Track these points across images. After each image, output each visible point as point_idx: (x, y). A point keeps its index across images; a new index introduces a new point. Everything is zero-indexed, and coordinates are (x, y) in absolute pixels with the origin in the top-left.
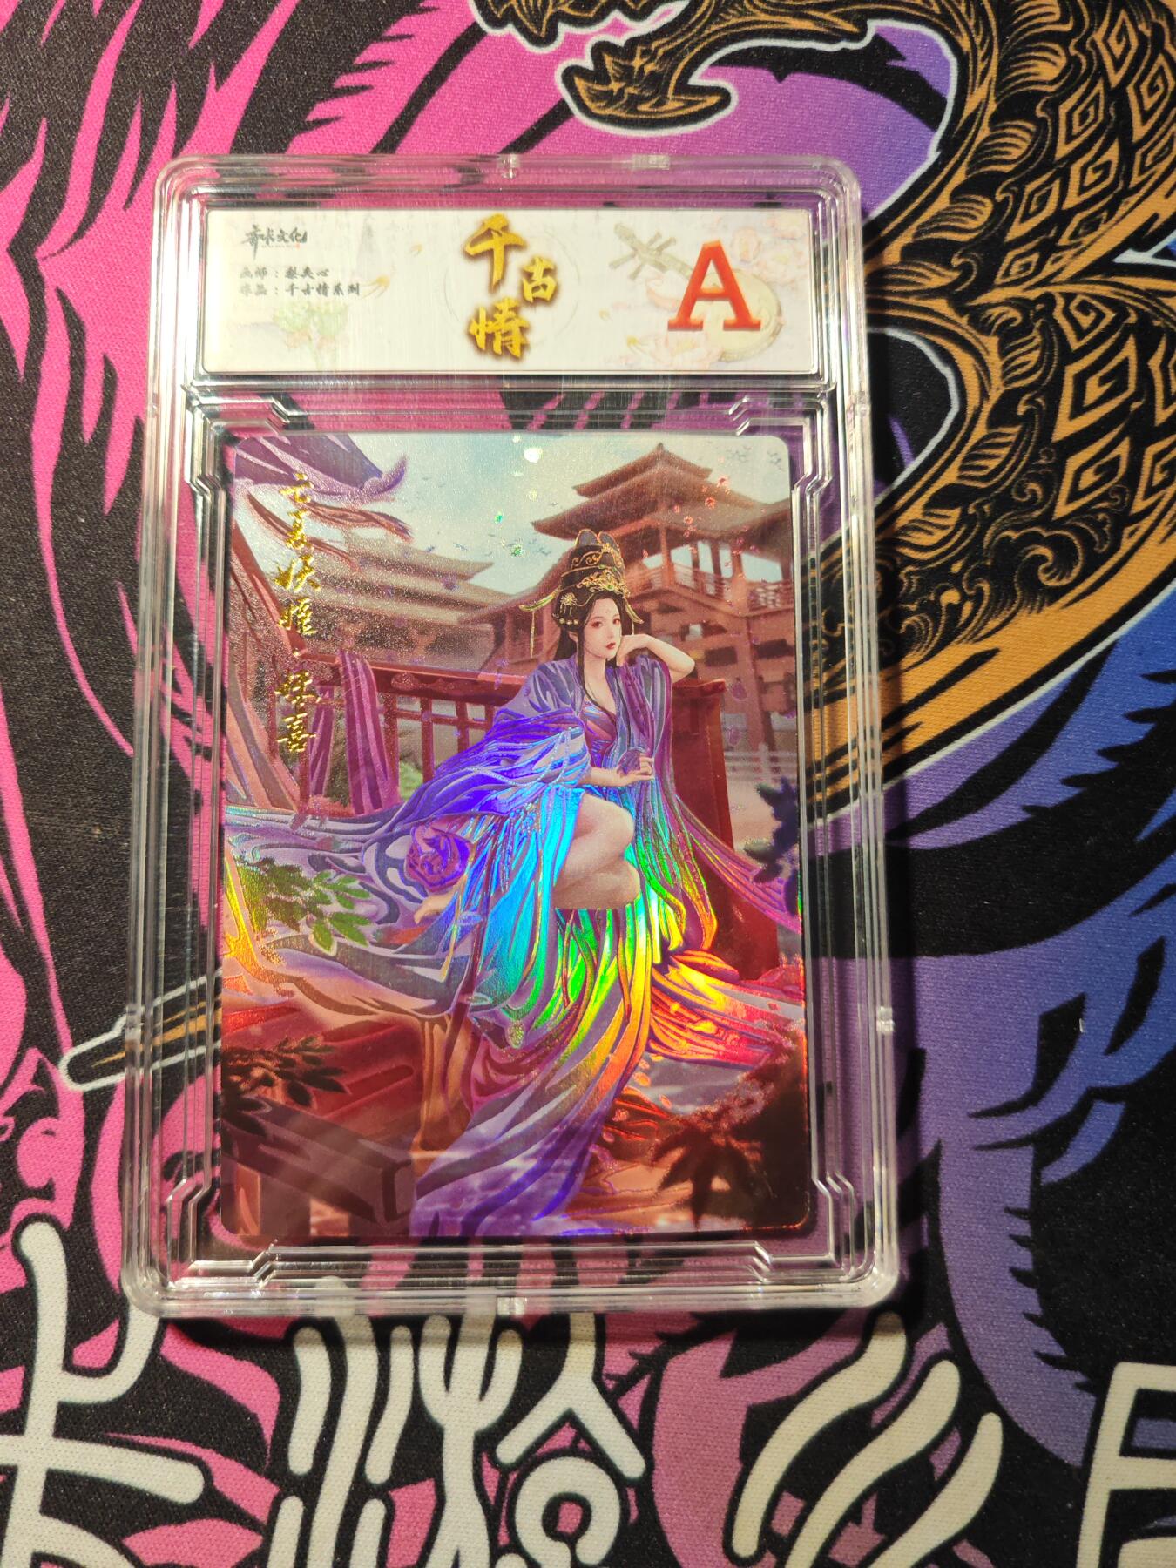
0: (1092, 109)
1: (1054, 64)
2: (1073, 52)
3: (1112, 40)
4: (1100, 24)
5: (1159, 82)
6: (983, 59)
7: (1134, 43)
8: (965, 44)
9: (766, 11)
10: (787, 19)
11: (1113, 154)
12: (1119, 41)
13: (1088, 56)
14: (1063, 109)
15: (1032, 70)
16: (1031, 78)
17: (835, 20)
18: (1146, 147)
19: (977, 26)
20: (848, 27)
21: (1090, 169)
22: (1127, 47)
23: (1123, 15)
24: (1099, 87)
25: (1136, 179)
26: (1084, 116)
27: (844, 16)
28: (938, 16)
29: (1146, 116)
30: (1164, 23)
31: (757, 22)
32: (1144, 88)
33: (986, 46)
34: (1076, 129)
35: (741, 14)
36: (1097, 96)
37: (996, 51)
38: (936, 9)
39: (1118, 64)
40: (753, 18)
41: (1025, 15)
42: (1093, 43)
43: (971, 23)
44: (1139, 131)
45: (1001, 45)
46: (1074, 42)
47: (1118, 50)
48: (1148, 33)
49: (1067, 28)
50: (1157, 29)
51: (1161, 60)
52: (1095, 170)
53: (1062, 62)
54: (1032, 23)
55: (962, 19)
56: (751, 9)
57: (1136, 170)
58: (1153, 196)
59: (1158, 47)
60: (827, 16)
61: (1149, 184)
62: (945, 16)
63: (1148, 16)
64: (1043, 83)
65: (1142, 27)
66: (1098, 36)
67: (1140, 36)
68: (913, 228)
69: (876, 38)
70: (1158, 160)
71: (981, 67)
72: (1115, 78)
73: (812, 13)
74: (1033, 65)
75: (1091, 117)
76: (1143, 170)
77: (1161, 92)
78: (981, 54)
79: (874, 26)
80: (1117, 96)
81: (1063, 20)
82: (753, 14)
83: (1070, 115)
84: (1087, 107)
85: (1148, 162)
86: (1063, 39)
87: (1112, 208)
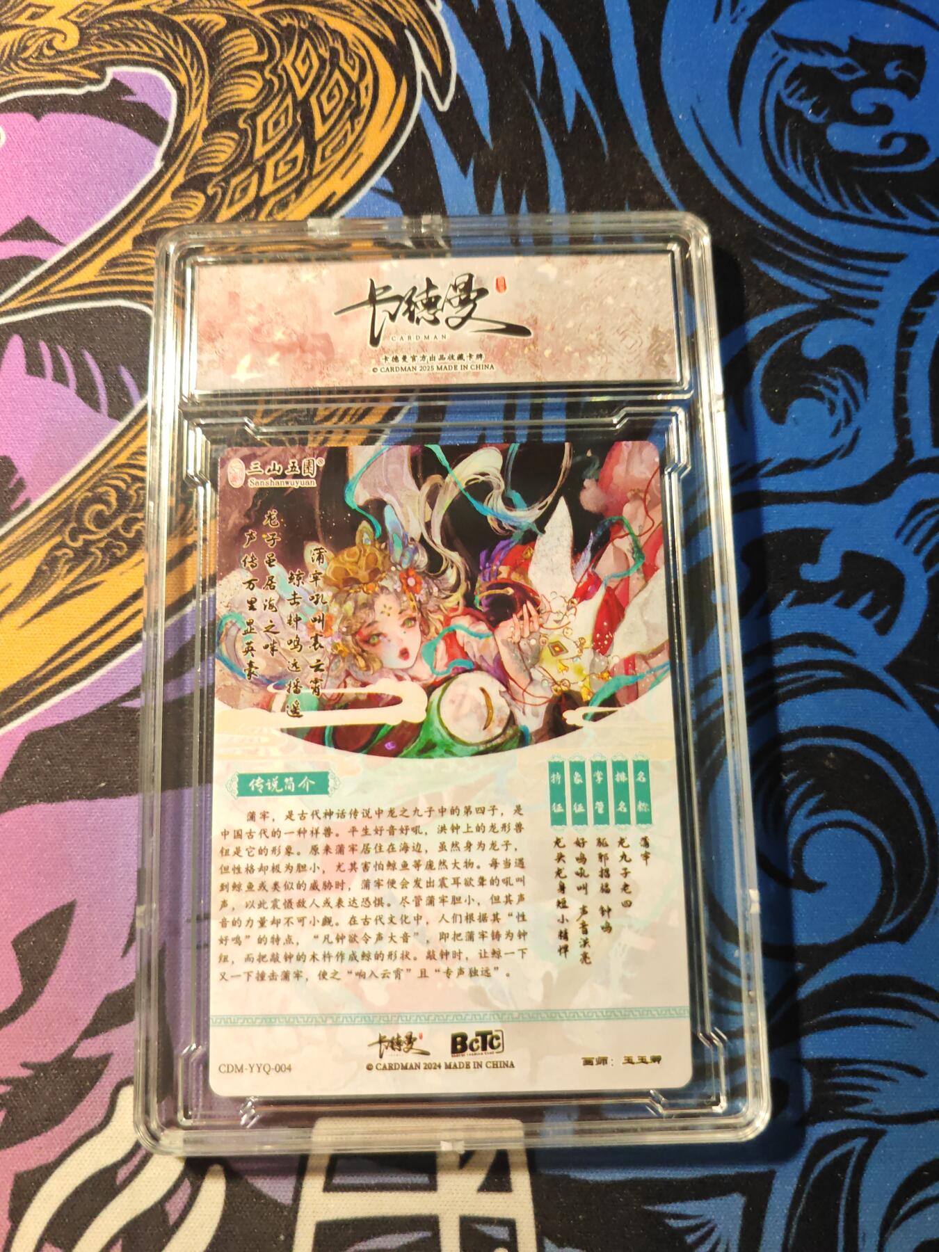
0: (283, 118)
1: (253, 86)
2: (268, 75)
3: (298, 63)
4: (289, 50)
5: (336, 92)
6: (197, 88)
7: (316, 63)
8: (183, 78)
9: (26, 69)
10: (43, 74)
11: (300, 149)
12: (304, 62)
13: (280, 77)
14: (260, 121)
15: (235, 93)
16: (236, 99)
17: (80, 70)
18: (326, 142)
19: (192, 65)
20: (92, 75)
21: (281, 164)
22: (311, 67)
23: (307, 43)
24: (289, 100)
25: (318, 167)
26: (276, 124)
27: (88, 67)
28: (161, 59)
29: (325, 119)
30: (339, 46)
31: (20, 79)
32: (324, 98)
33: (199, 78)
34: (271, 133)
35: (10, 74)
36: (287, 107)
37: (207, 80)
38: (160, 54)
39: (302, 82)
40: (17, 76)
41: (229, 52)
42: (284, 69)
43: (187, 62)
44: (320, 130)
45: (211, 75)
46: (268, 68)
47: (303, 71)
48: (327, 55)
49: (264, 58)
50: (334, 52)
51: (337, 74)
52: (286, 164)
53: (259, 84)
54: (233, 58)
55: (181, 61)
56: (16, 69)
57: (318, 159)
58: (332, 178)
59: (335, 64)
60: (75, 68)
61: (329, 170)
62: (168, 59)
63: (326, 42)
64: (244, 102)
65: (322, 51)
66: (287, 62)
67: (320, 57)
68: (142, 221)
69: (114, 81)
70: (334, 151)
71: (195, 95)
72: (301, 92)
73: (65, 67)
74: (237, 89)
75: (283, 123)
76: (323, 159)
77: (337, 99)
78: (195, 85)
79: (111, 72)
80: (303, 106)
81: (261, 51)
82: (17, 73)
83: (265, 124)
84: (280, 116)
85: (328, 153)
86: (259, 67)
87: (299, 191)
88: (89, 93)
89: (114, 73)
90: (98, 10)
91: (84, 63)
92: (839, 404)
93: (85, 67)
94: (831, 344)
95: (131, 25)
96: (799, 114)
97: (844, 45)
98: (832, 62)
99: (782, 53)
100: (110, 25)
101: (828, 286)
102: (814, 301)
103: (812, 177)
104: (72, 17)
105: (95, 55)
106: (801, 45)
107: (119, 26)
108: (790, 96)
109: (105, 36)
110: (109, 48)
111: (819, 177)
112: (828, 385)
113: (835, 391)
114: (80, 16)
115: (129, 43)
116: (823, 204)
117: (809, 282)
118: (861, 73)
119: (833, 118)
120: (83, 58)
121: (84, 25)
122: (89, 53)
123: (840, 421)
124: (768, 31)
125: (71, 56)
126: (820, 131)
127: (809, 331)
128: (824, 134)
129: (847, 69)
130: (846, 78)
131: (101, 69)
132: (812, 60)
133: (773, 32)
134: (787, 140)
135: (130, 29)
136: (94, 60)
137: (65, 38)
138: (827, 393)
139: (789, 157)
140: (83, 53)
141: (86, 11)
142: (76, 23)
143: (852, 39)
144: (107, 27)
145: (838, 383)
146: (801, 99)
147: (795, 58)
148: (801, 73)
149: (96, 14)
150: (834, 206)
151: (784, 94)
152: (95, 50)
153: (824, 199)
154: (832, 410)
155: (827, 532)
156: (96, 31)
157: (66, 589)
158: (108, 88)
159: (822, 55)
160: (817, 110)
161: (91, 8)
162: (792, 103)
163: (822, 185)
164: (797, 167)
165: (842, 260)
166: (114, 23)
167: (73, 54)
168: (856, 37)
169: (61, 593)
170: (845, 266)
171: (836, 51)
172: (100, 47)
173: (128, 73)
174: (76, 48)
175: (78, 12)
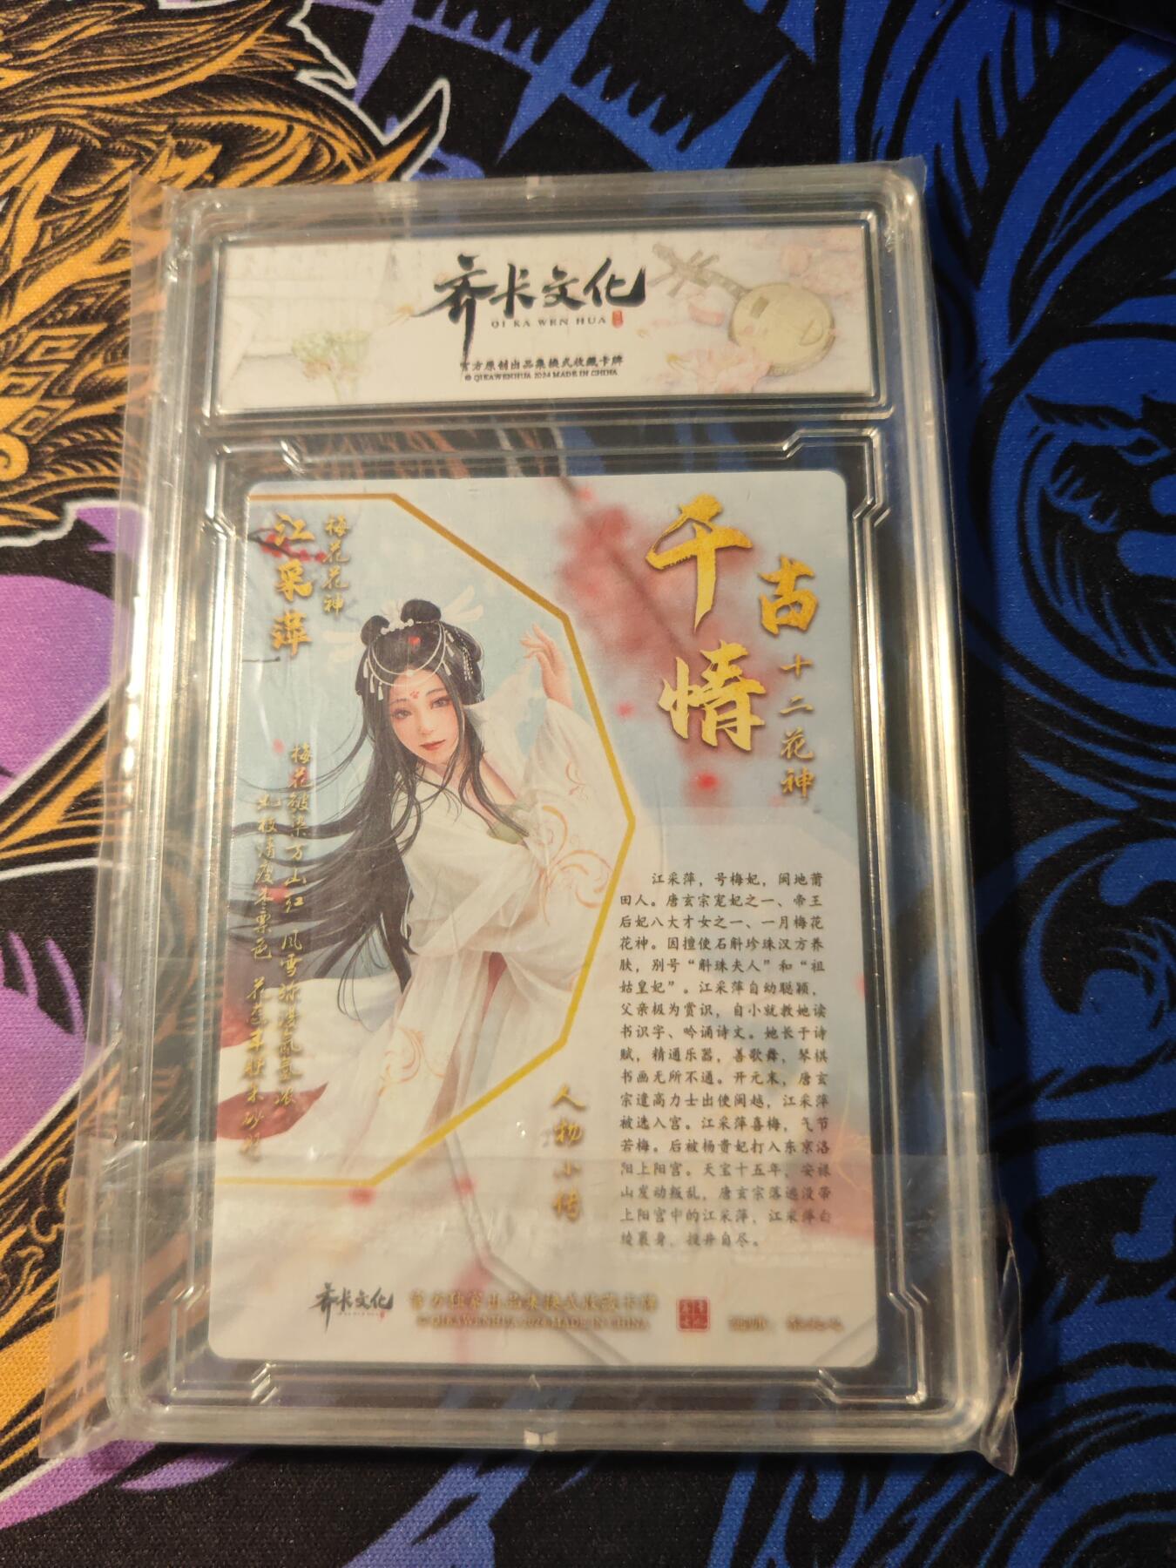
88: (44, 543)
89: (79, 512)
90: (55, 415)
91: (36, 499)
92: (1160, 975)
93: (37, 504)
94: (1142, 880)
95: (99, 437)
96: (1076, 520)
97: (1135, 410)
98: (1120, 438)
99: (1046, 428)
100: (71, 440)
101: (1133, 788)
102: (1114, 813)
103: (1100, 618)
104: (18, 430)
105: (50, 486)
106: (1070, 413)
107: (83, 439)
108: (1060, 493)
109: (64, 455)
110: (71, 474)
111: (1110, 616)
112: (1142, 947)
113: (1153, 955)
114: (28, 427)
115: (98, 464)
116: (1120, 659)
117: (1104, 783)
118: (1163, 452)
119: (1125, 525)
120: (36, 490)
121: (34, 442)
122: (43, 482)
123: (1162, 1003)
124: (1022, 396)
125: (17, 490)
126: (1107, 545)
127: (1109, 862)
128: (1114, 549)
129: (1142, 447)
130: (1141, 461)
131: (56, 506)
132: (1089, 436)
133: (1028, 396)
134: (1059, 562)
135: (100, 443)
136: (49, 494)
137: (9, 462)
138: (1141, 958)
139: (1064, 586)
140: (33, 483)
141: (36, 419)
142: (23, 439)
143: (1145, 399)
144: (66, 443)
145: (1157, 943)
146: (1076, 497)
147: (1065, 435)
148: (1074, 455)
149: (51, 423)
150: (1136, 662)
151: (1051, 490)
152: (51, 477)
153: (1120, 651)
154: (1149, 986)
155: (1151, 1180)
156: (51, 450)
157: (35, 1308)
158: (71, 533)
159: (1103, 427)
160: (1101, 512)
161: (43, 414)
162: (1064, 504)
163: (1116, 628)
164: (1077, 604)
165: (1153, 746)
166: (77, 436)
167: (21, 485)
168: (1154, 397)
169: (29, 1314)
170: (1156, 756)
171: (1124, 421)
172: (56, 472)
173: (98, 511)
174: (23, 477)
175: (26, 421)
